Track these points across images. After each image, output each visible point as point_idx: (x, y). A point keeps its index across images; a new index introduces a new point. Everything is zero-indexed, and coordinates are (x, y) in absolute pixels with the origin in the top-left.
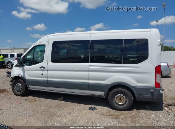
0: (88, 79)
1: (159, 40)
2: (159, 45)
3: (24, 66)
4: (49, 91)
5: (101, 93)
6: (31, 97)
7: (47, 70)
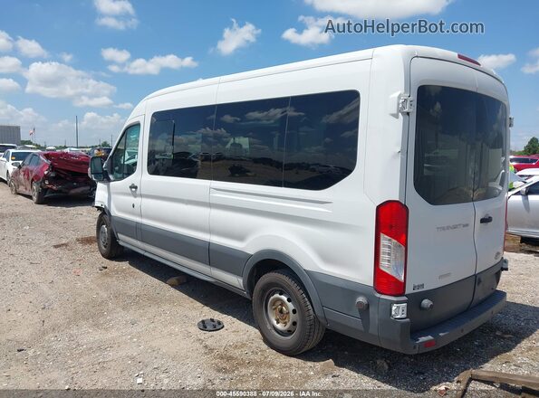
0: (210, 231)
1: (397, 94)
2: (396, 116)
3: (109, 180)
4: (146, 254)
5: (236, 281)
6: (125, 265)
7: (141, 196)
